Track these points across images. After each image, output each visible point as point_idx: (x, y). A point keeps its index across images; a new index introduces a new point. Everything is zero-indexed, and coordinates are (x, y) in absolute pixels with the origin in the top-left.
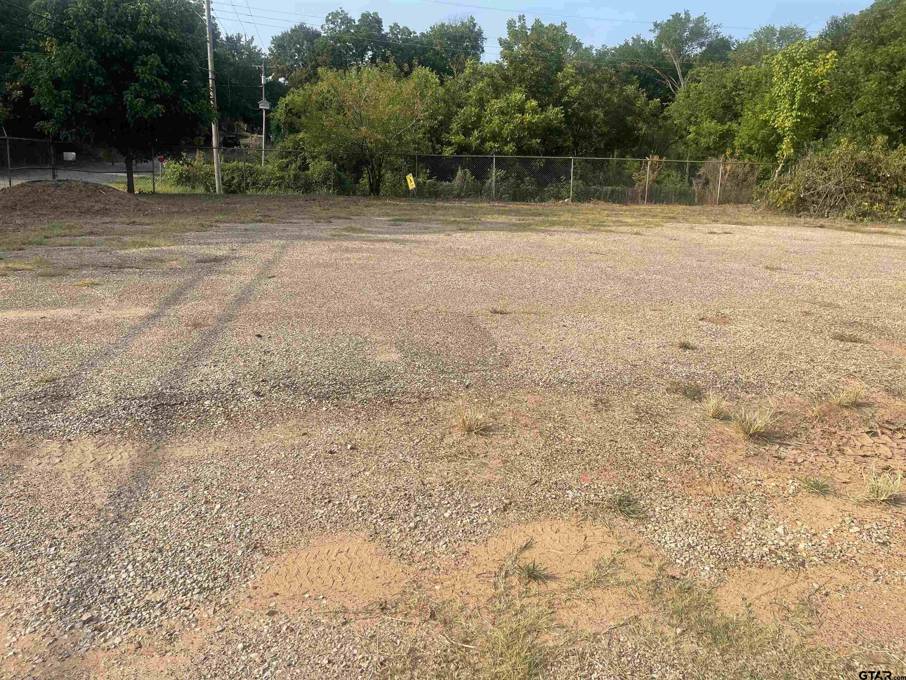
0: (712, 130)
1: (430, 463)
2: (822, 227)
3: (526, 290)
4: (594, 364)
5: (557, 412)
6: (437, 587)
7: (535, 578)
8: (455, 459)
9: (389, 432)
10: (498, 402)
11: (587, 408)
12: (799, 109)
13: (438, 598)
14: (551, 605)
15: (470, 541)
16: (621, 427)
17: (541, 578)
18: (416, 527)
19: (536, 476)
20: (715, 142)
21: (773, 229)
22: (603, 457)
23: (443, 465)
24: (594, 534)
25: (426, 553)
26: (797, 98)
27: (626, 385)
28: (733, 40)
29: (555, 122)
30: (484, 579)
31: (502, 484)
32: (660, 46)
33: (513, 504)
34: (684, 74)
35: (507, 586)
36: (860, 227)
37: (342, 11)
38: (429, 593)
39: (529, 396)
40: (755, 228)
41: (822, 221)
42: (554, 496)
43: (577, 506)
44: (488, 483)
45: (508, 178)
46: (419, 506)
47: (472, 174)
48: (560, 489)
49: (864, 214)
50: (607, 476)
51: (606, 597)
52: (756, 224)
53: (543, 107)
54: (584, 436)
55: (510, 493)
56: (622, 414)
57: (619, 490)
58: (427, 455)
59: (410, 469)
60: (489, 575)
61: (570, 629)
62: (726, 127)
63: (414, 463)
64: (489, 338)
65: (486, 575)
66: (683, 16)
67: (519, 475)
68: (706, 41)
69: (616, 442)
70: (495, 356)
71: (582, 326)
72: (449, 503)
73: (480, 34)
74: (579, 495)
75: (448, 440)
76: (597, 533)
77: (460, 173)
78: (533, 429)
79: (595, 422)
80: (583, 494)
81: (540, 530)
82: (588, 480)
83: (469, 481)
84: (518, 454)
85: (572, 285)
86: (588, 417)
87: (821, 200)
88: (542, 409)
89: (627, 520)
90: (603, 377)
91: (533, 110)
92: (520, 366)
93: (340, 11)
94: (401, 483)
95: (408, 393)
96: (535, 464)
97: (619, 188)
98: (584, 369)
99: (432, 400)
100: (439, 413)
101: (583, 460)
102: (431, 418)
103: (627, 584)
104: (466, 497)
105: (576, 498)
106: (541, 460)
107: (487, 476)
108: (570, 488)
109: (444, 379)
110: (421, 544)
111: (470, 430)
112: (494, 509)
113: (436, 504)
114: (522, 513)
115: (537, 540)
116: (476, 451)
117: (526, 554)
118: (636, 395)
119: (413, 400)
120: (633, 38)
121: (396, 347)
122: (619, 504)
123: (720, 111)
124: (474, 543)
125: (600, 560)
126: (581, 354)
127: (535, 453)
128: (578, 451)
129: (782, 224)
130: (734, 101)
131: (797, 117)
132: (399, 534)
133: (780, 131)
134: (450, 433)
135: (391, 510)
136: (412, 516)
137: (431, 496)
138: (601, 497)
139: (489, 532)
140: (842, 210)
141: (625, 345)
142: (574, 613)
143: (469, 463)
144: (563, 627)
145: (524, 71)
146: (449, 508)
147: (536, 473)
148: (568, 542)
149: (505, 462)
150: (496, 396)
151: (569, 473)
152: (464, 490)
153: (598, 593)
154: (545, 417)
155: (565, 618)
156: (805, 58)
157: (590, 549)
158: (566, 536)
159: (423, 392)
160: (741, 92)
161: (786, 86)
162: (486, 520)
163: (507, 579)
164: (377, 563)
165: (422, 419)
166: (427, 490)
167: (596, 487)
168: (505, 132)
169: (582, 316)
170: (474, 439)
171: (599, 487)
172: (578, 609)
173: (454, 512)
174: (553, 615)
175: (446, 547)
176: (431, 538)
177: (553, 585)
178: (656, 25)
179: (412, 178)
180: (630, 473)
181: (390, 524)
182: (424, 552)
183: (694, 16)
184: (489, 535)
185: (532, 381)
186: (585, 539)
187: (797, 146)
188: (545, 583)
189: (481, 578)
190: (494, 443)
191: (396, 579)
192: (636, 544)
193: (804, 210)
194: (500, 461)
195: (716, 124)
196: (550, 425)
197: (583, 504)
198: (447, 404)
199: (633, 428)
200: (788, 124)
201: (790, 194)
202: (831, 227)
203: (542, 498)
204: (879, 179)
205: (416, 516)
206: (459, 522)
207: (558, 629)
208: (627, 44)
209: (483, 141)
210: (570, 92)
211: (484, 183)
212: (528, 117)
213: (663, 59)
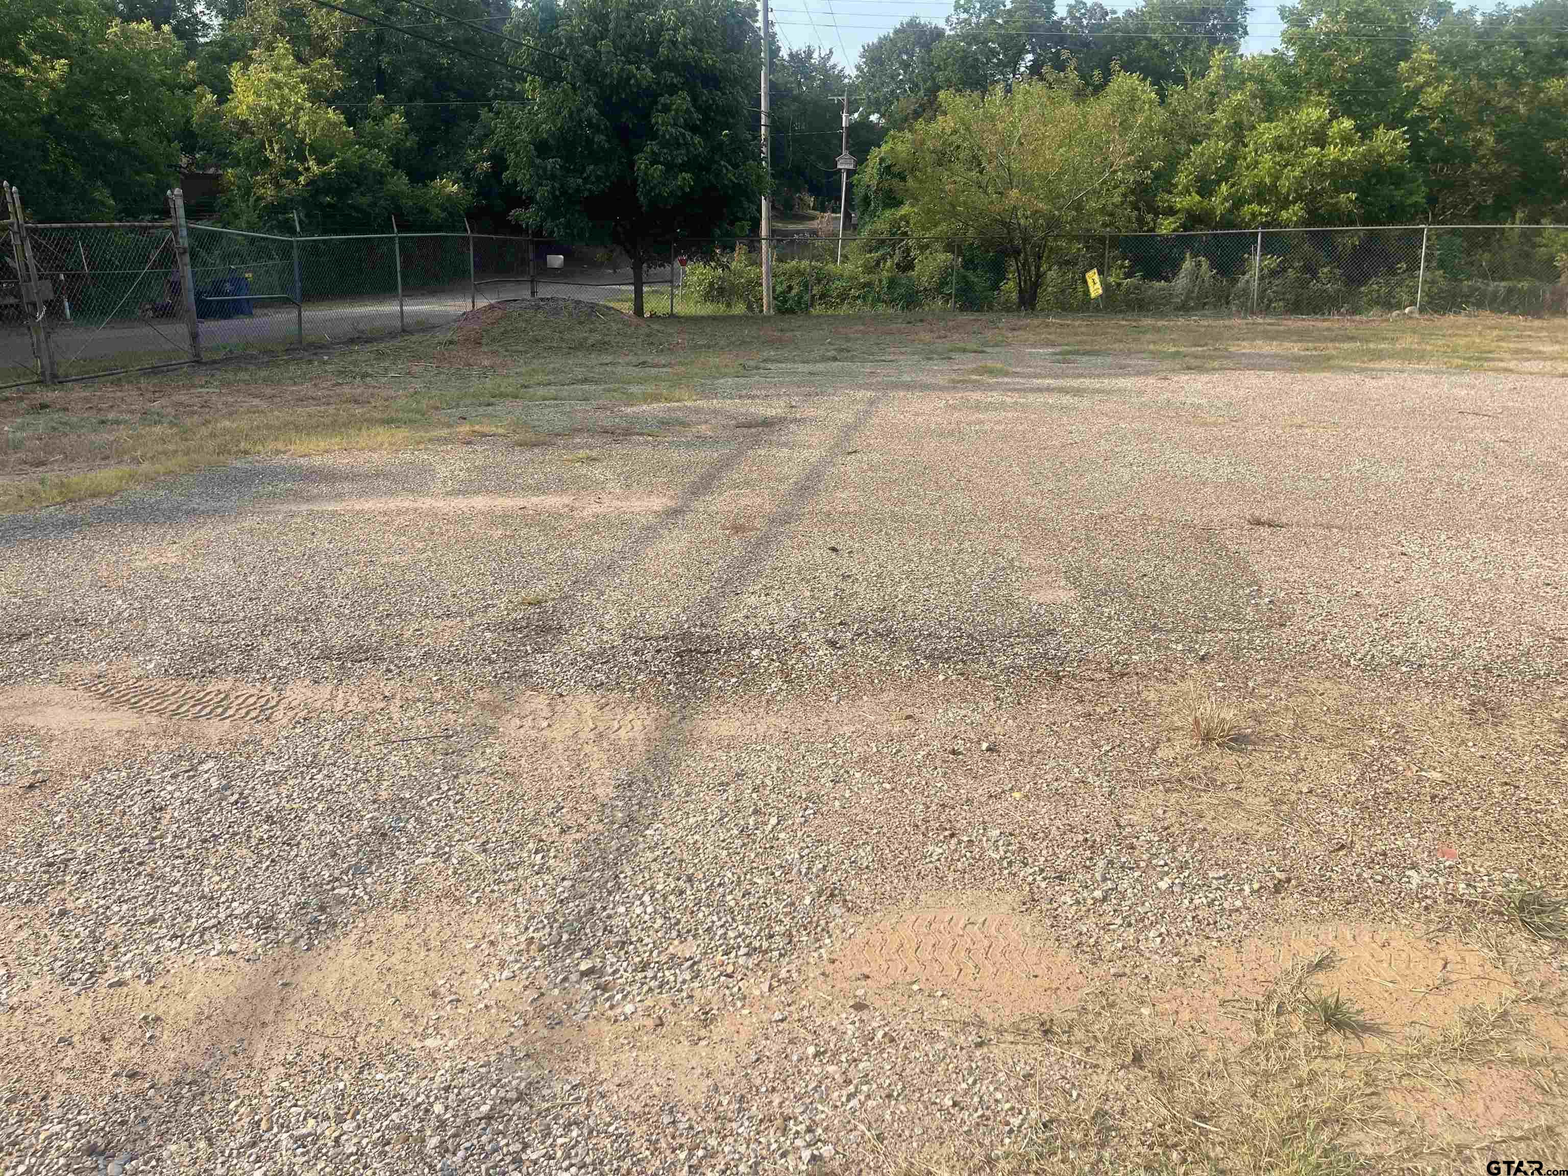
1: (1130, 789)
3: (1320, 483)
4: (1470, 632)
5: (1388, 719)
6: (1145, 1011)
7: (1340, 1026)
8: (1179, 788)
9: (1055, 728)
10: (1264, 691)
11: (1451, 714)
13: (1147, 1031)
14: (1370, 1079)
15: (1208, 938)
16: (1526, 758)
17: (1353, 1028)
18: (1104, 899)
19: (1341, 834)
22: (1487, 813)
23: (1157, 796)
24: (1463, 959)
25: (1124, 948)
27: (1540, 677)
29: (1389, 158)
30: (1234, 1010)
31: (1269, 842)
33: (1293, 882)
35: (1282, 1031)
38: (1130, 1019)
39: (1328, 684)
42: (1379, 878)
43: (1429, 901)
44: (1244, 838)
45: (1284, 270)
46: (1111, 862)
47: (1213, 265)
48: (1393, 866)
50: (1495, 851)
51: (1486, 1082)
53: (1365, 131)
54: (1446, 769)
55: (1288, 862)
56: (1531, 733)
57: (1520, 881)
58: (1125, 775)
59: (1094, 797)
60: (1246, 1006)
61: (1409, 1129)
63: (1101, 786)
64: (1245, 570)
65: (1238, 1005)
67: (1306, 831)
69: (1517, 787)
70: (1257, 604)
71: (1444, 557)
72: (1166, 864)
74: (1434, 881)
75: (1163, 753)
76: (1470, 958)
77: (1188, 264)
78: (1337, 747)
79: (1470, 744)
80: (1442, 880)
81: (1349, 937)
82: (1453, 856)
83: (1205, 829)
84: (1305, 790)
85: (1419, 476)
86: (1454, 733)
88: (1356, 711)
89: (1535, 941)
90: (1488, 658)
91: (1343, 138)
92: (1309, 627)
94: (1077, 818)
95: (1089, 661)
96: (1340, 812)
97: (1524, 285)
98: (1447, 641)
99: (1135, 677)
100: (1148, 703)
101: (1444, 816)
102: (1133, 709)
103: (1534, 1063)
104: (1200, 858)
105: (1427, 886)
106: (1353, 807)
107: (1239, 823)
108: (1414, 867)
109: (1158, 641)
110: (1114, 931)
111: (1207, 738)
112: (1256, 886)
113: (1143, 864)
114: (1313, 902)
115: (1341, 955)
116: (1220, 778)
117: (1320, 977)
118: (1561, 698)
119: (1098, 676)
121: (1067, 578)
122: (1521, 909)
124: (1215, 943)
125: (1475, 1009)
126: (1440, 611)
127: (1341, 794)
128: (1433, 797)
132: (1074, 908)
134: (1169, 740)
135: (1060, 864)
136: (1099, 879)
137: (1132, 848)
138: (1480, 890)
139: (1245, 928)
141: (1537, 598)
142: (1417, 1100)
143: (1205, 798)
144: (1394, 1124)
145: (1330, 63)
146: (1167, 874)
147: (1342, 831)
148: (1408, 967)
149: (1277, 803)
150: (1259, 678)
151: (1412, 837)
152: (1196, 845)
153: (1469, 1071)
154: (1361, 726)
155: (1399, 1107)
157: (1455, 986)
158: (1404, 955)
159: (1117, 662)
162: (1238, 904)
163: (1282, 1019)
164: (1035, 951)
165: (1115, 711)
166: (1126, 838)
167: (1470, 869)
168: (1284, 185)
169: (1443, 537)
170: (1215, 755)
171: (1476, 872)
172: (1425, 1094)
173: (1177, 881)
174: (1374, 1099)
175: (1162, 942)
176: (1133, 922)
177: (1375, 1043)
179: (1096, 277)
180: (1544, 851)
181: (1057, 888)
182: (1120, 945)
184: (1245, 932)
185: (1334, 655)
186: (1445, 967)
188: (1358, 1037)
189: (1230, 1008)
190: (1256, 766)
191: (1069, 984)
192: (1554, 991)
194: (1267, 799)
196: (1373, 742)
197: (1441, 900)
198: (1164, 687)
199: (1553, 763)
203: (1354, 878)
205: (1105, 879)
206: (1186, 902)
207: (1383, 1126)
209: (1238, 202)
210: (1423, 99)
211: (1235, 281)
212: (1332, 152)
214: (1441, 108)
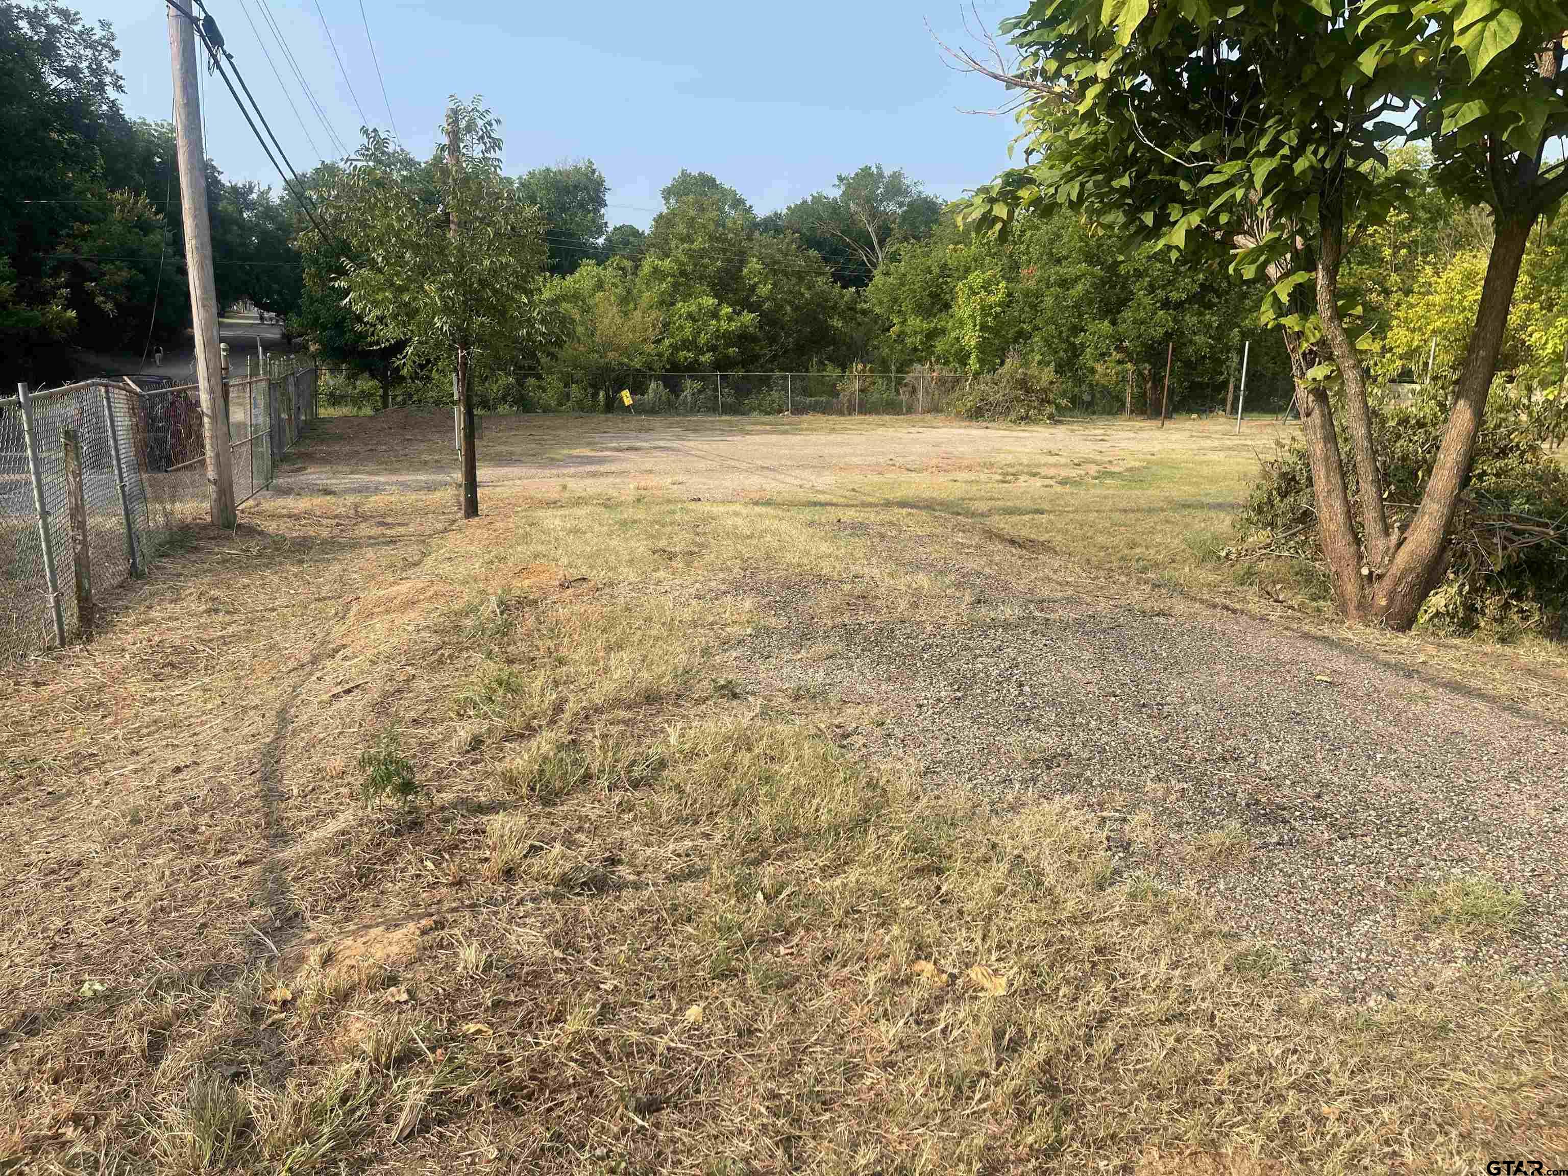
0: (918, 329)
2: (988, 428)
12: (980, 330)
20: (922, 343)
26: (978, 321)
28: (940, 201)
29: (751, 329)
32: (847, 205)
34: (881, 243)
36: (1014, 428)
37: (402, 150)
40: (942, 430)
41: (989, 424)
47: (665, 387)
49: (1022, 418)
52: (945, 427)
53: (737, 313)
62: (933, 325)
66: (874, 170)
68: (907, 200)
73: (600, 183)
77: (653, 385)
87: (992, 409)
91: (727, 317)
93: (398, 149)
97: (823, 399)
120: (812, 195)
123: (927, 301)
129: (961, 427)
130: (942, 288)
131: (980, 337)
133: (967, 348)
140: (1005, 415)
145: (706, 267)
160: (949, 280)
161: (968, 311)
178: (841, 179)
183: (887, 172)
187: (981, 361)
193: (980, 416)
195: (922, 321)
200: (973, 343)
201: (970, 404)
202: (993, 428)
204: (1033, 391)
208: (805, 202)
209: (675, 348)
210: (758, 291)
211: (678, 396)
212: (724, 325)
213: (853, 222)
214: (768, 299)
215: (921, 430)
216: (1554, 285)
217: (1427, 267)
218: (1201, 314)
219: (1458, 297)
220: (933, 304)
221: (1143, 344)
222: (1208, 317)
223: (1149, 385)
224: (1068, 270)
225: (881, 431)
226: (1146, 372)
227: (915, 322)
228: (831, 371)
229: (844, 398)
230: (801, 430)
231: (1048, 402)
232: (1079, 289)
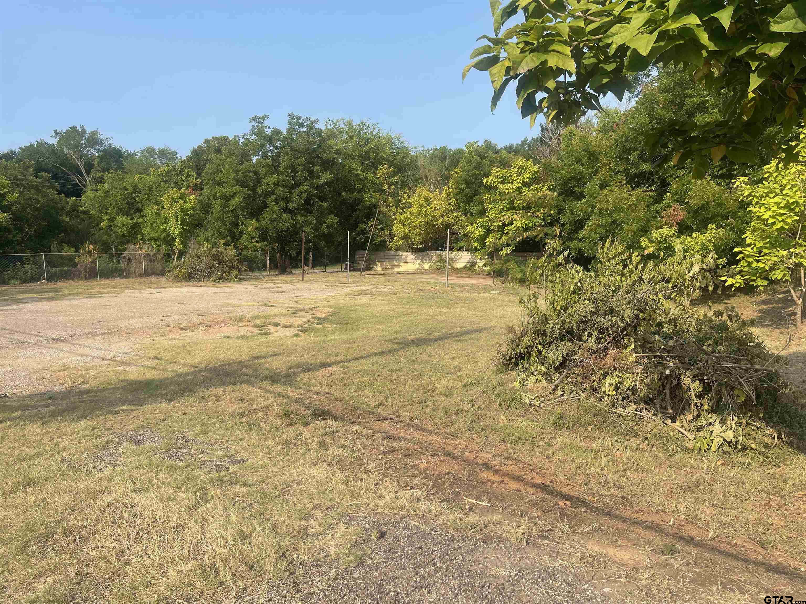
0: (125, 223)
2: (201, 286)
12: (181, 224)
20: (128, 232)
21: (178, 289)
26: (179, 219)
28: (124, 150)
32: (62, 149)
34: (88, 172)
36: (218, 285)
40: (171, 289)
41: (201, 283)
49: (220, 279)
52: (170, 287)
62: (134, 221)
66: (79, 129)
68: (102, 148)
87: (199, 273)
120: (37, 141)
123: (126, 207)
129: (182, 286)
130: (135, 199)
131: (181, 228)
133: (172, 235)
140: (209, 277)
156: (180, 198)
160: (140, 195)
178: (56, 132)
183: (88, 130)
187: (183, 244)
193: (192, 278)
195: (126, 218)
200: (177, 232)
201: (184, 271)
202: (204, 286)
204: (224, 262)
208: (32, 145)
213: (67, 160)
214: (16, 203)
215: (158, 290)
216: (467, 204)
217: (405, 195)
218: (305, 216)
219: (425, 209)
220: (130, 208)
221: (277, 233)
222: (309, 217)
223: (278, 255)
224: (226, 190)
225: (128, 293)
226: (276, 248)
227: (121, 219)
228: (68, 251)
229: (81, 267)
230: (65, 296)
231: (233, 268)
232: (236, 201)
